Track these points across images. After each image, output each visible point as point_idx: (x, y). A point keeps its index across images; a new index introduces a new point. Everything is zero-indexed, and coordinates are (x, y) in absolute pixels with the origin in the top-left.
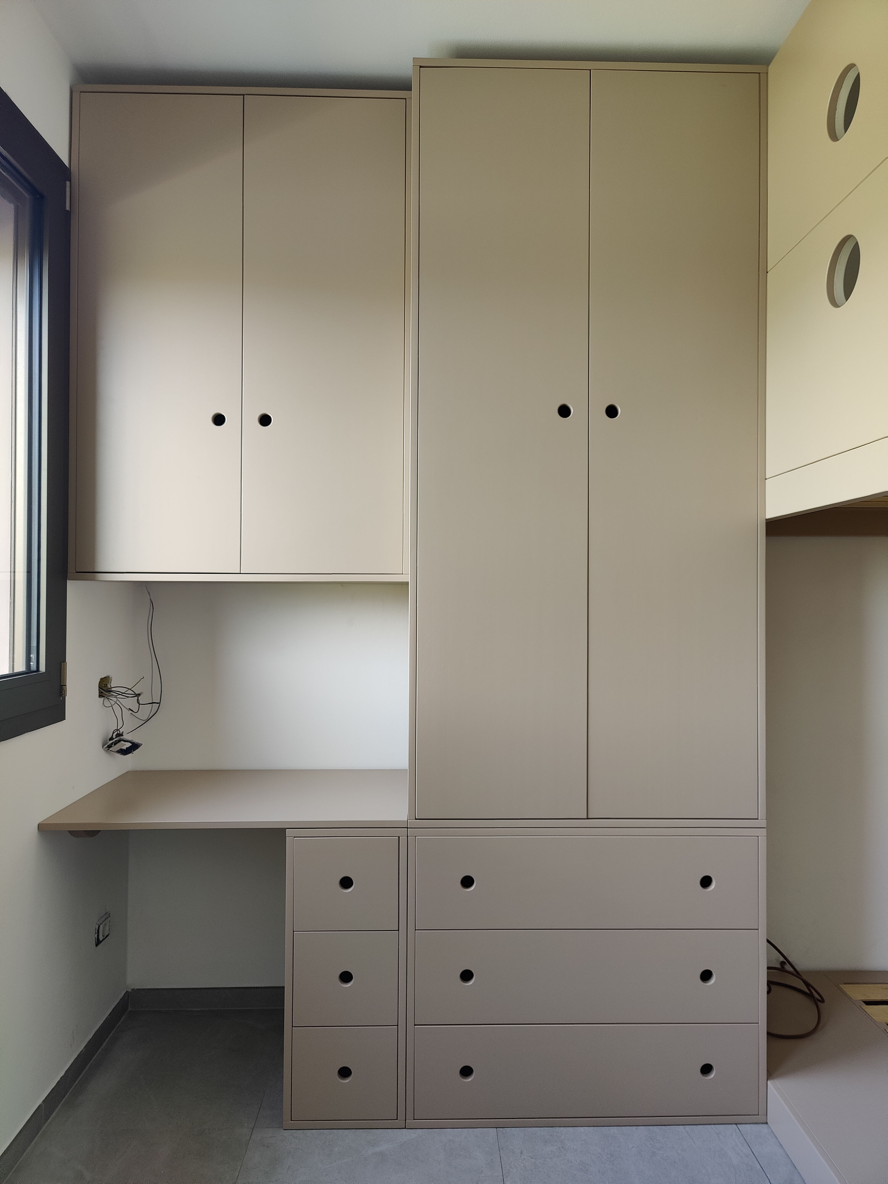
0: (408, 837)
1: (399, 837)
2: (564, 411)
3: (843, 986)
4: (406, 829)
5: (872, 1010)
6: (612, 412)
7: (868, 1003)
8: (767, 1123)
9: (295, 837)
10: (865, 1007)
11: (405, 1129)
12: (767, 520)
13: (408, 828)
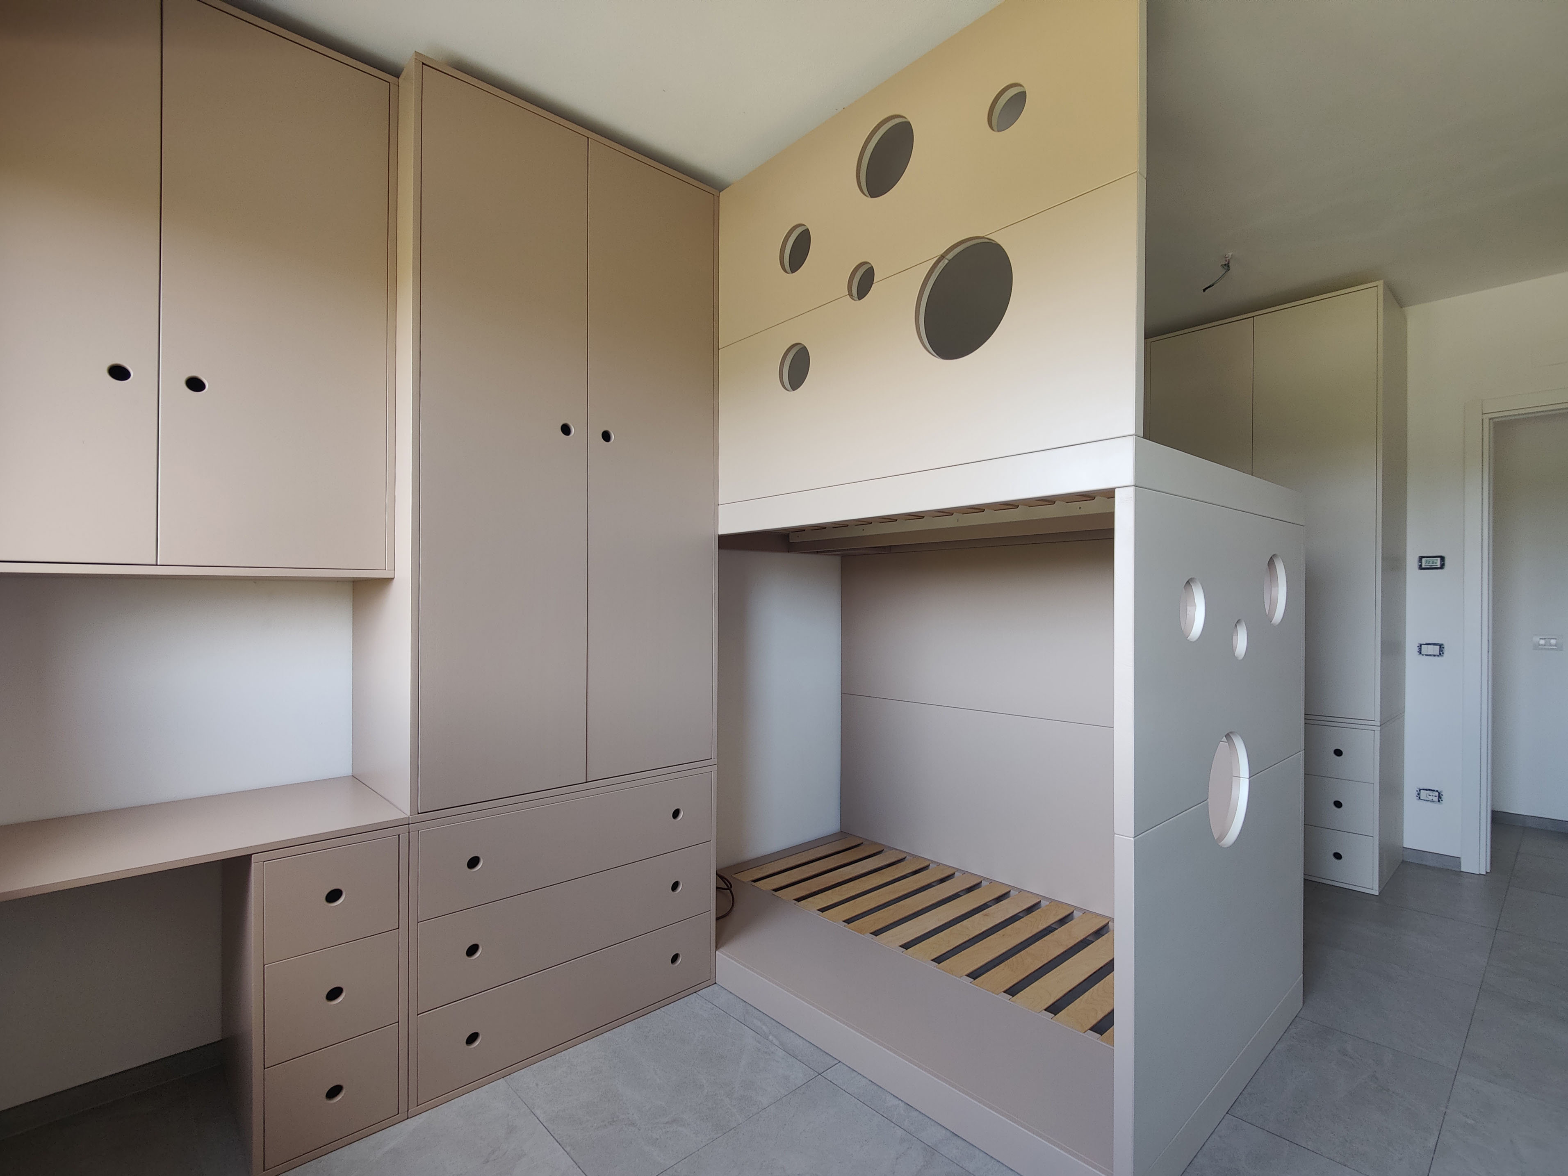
0: (409, 833)
1: (399, 835)
2: (566, 430)
3: (734, 876)
4: (408, 825)
5: (758, 884)
6: (606, 436)
7: (755, 881)
8: (716, 983)
9: (264, 862)
10: (753, 884)
11: (409, 1120)
12: (719, 535)
13: (409, 824)
